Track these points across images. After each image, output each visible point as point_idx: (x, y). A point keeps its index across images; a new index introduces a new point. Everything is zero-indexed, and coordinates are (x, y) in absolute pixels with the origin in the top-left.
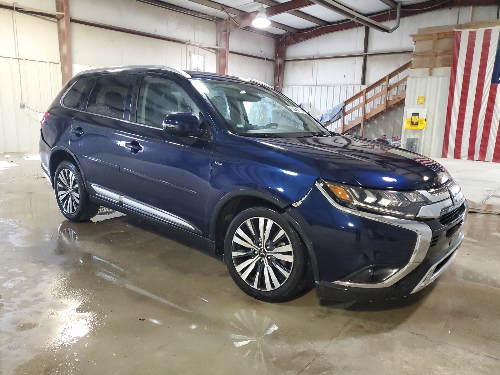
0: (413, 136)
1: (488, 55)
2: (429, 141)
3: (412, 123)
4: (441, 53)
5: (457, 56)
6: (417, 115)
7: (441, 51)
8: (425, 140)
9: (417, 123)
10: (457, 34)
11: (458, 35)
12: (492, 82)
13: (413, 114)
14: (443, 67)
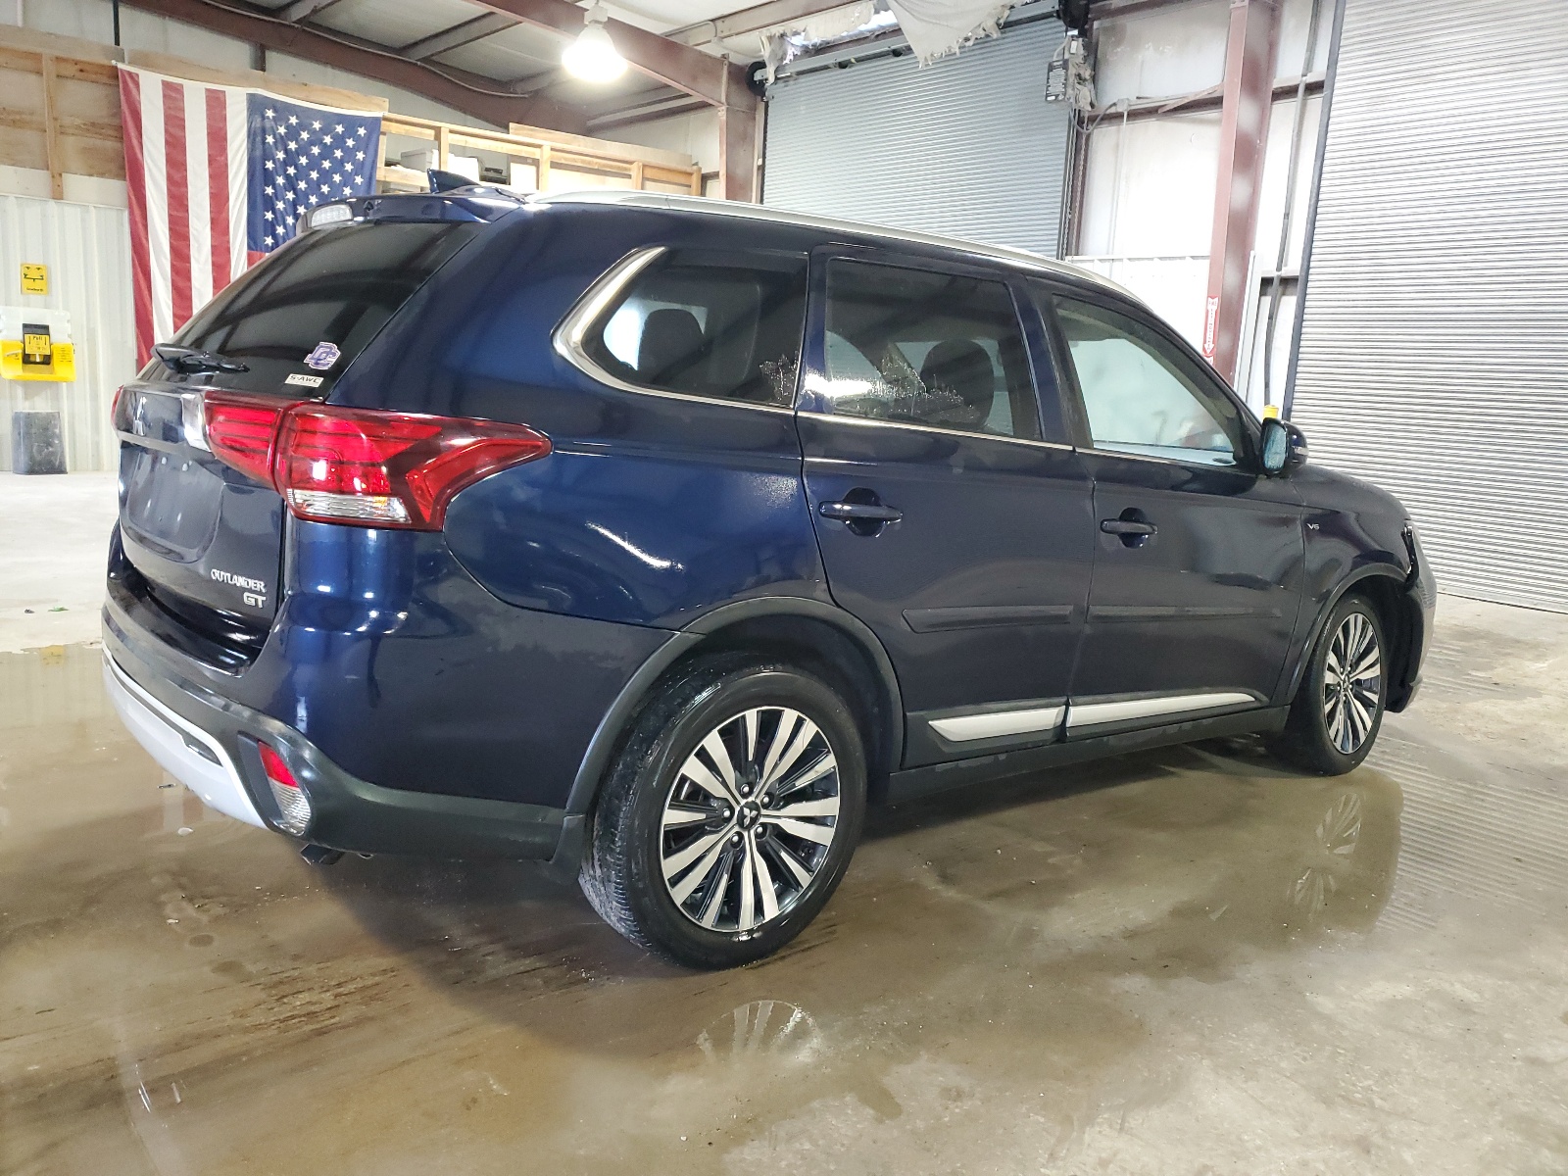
0: (27, 404)
1: (226, 165)
2: (89, 419)
3: (27, 359)
4: (78, 127)
5: (138, 151)
6: (43, 330)
7: (78, 122)
8: (72, 416)
9: (47, 360)
10: (123, 75)
11: (131, 85)
12: (249, 247)
13: (25, 326)
14: (92, 175)
